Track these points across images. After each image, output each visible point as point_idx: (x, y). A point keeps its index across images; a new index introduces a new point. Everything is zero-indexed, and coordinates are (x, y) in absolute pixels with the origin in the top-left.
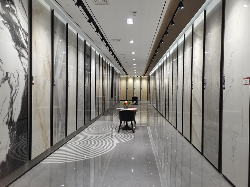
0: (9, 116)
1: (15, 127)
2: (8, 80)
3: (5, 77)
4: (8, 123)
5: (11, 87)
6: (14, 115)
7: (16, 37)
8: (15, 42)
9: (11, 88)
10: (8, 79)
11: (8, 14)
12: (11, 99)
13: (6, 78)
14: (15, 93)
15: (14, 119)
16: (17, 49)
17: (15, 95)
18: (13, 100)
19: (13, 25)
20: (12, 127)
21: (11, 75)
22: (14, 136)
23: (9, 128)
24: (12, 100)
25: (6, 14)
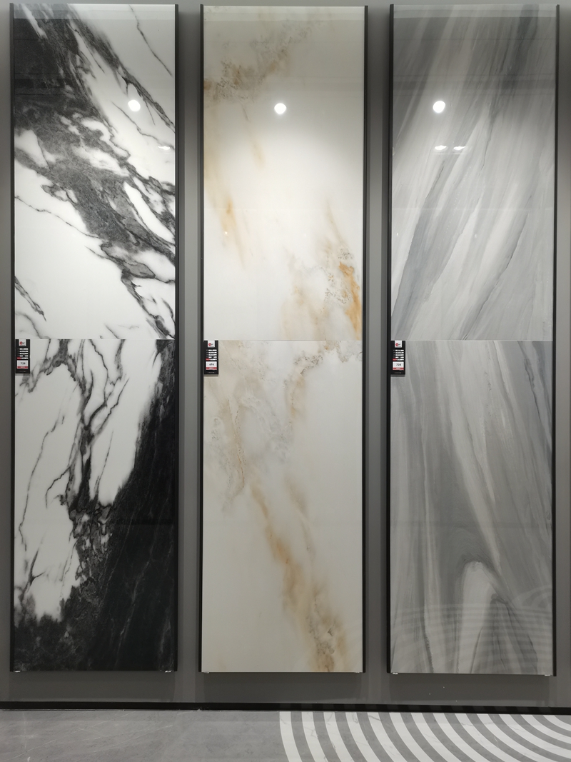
0: (71, 479)
1: (104, 522)
2: (66, 364)
3: (55, 357)
4: (70, 500)
5: (82, 385)
6: (99, 479)
7: (105, 218)
8: (100, 237)
9: (85, 389)
10: (70, 361)
11: (71, 154)
12: (82, 425)
13: (58, 359)
14: (104, 405)
15: (97, 492)
16: (110, 257)
17: (105, 412)
18: (94, 429)
19: (90, 185)
20: (86, 518)
21: (82, 346)
22: (99, 551)
23: (73, 519)
24: (87, 428)
25: (61, 157)
